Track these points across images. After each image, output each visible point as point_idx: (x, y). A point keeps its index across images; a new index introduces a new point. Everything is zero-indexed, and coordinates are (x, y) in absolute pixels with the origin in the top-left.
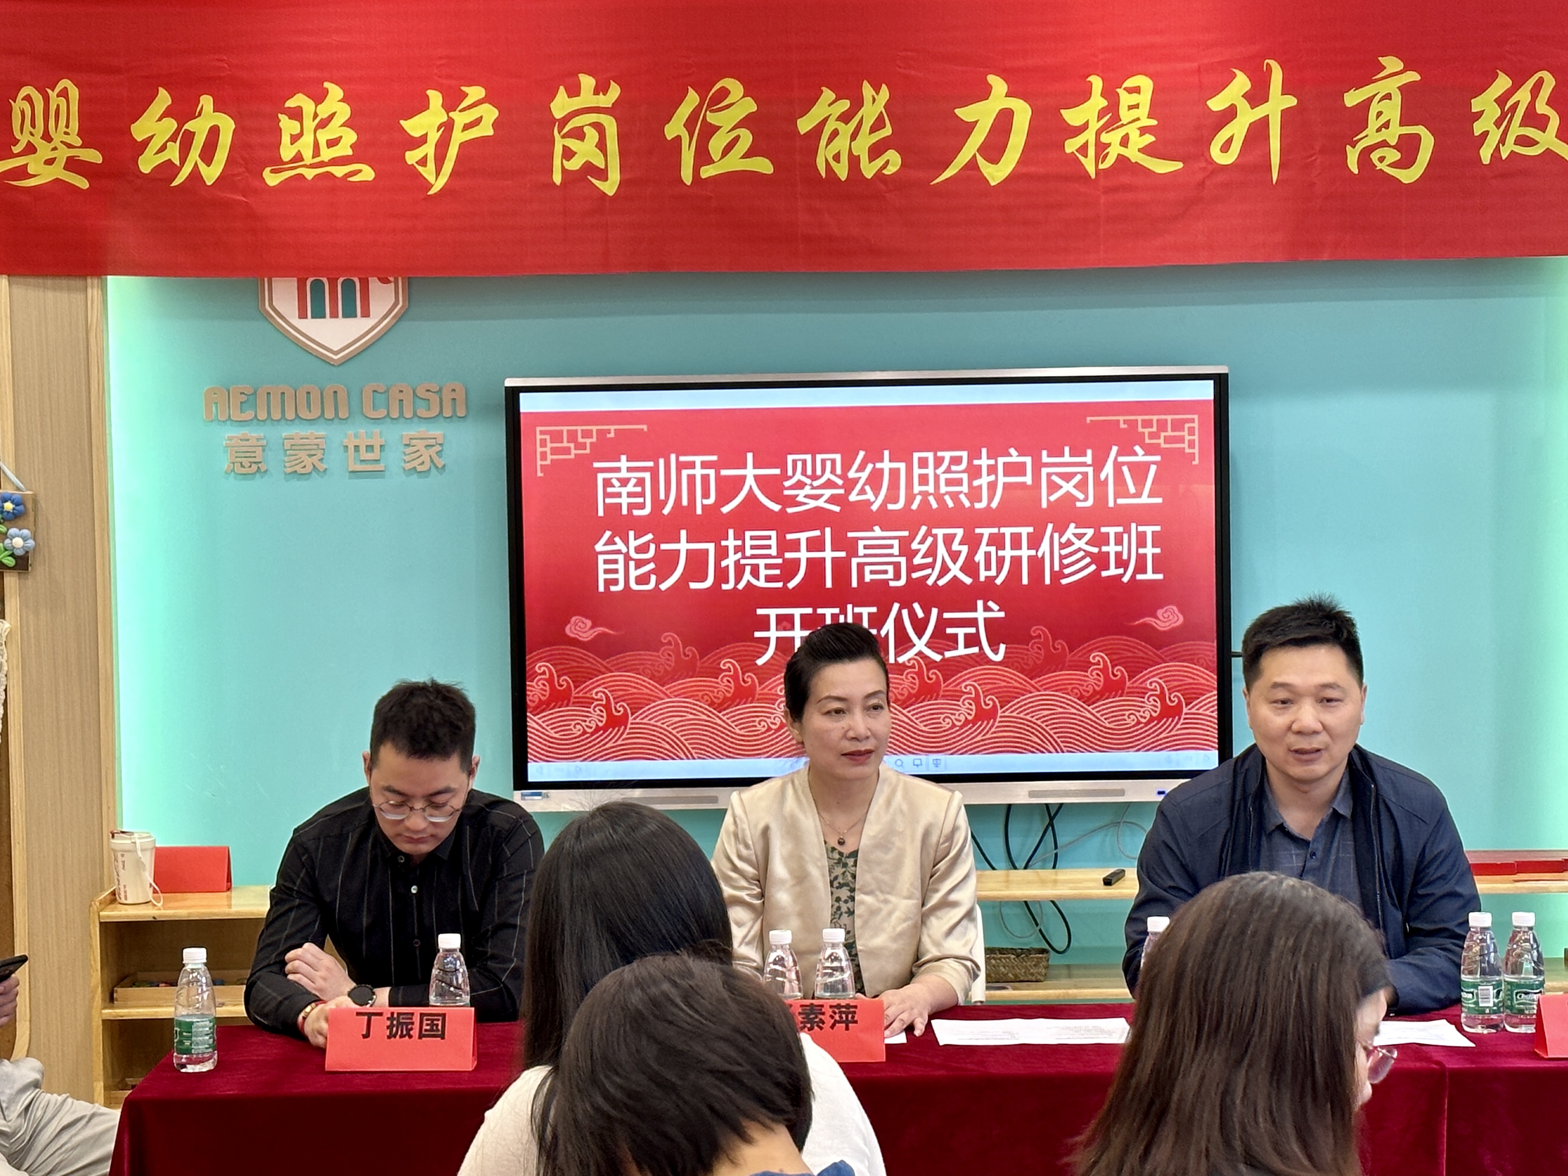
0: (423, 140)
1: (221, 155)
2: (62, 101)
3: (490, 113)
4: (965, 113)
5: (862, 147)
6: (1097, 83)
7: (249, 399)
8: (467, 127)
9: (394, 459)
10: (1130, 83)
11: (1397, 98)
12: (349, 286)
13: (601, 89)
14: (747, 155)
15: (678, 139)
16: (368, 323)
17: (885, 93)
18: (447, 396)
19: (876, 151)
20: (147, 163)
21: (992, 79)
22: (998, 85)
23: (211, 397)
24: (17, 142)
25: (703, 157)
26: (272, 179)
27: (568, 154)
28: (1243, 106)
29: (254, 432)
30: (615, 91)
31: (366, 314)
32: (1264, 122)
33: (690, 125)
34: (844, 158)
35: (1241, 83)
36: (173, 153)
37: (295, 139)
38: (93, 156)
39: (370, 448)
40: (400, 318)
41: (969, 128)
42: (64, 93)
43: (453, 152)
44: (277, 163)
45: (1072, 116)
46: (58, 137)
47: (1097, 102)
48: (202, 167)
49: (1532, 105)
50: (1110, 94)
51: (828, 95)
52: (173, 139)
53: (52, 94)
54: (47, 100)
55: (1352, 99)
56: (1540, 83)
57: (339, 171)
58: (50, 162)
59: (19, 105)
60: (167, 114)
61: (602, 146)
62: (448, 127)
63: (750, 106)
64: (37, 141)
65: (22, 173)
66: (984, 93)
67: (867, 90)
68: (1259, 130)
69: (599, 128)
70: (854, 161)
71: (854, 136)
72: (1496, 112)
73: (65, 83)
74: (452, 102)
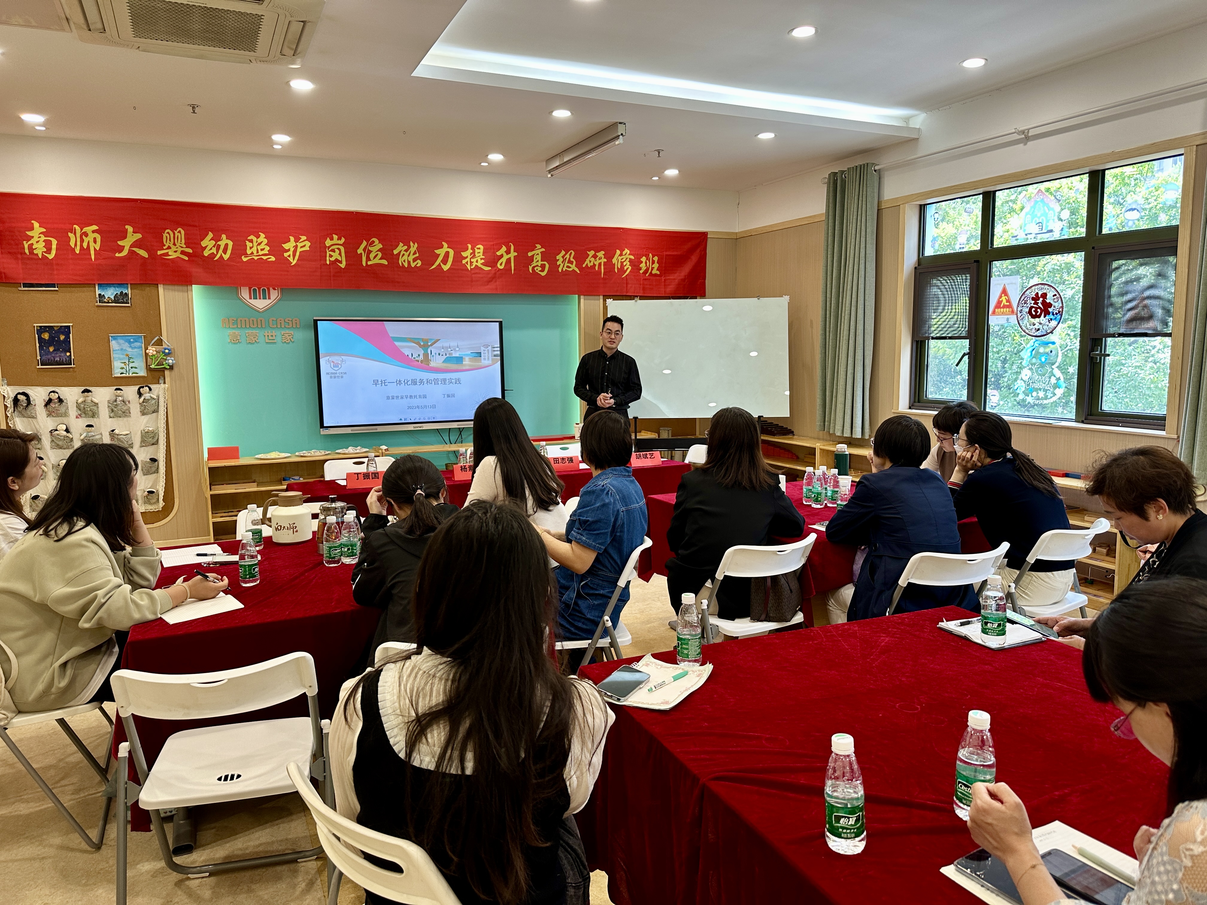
0: (289, 250)
1: (229, 252)
2: (179, 234)
3: (308, 244)
4: (437, 251)
5: (411, 258)
6: (470, 246)
7: (235, 322)
8: (301, 247)
9: (279, 339)
10: (478, 246)
11: (540, 255)
12: (264, 290)
13: (339, 239)
14: (381, 259)
15: (361, 254)
16: (270, 301)
17: (416, 245)
18: (294, 322)
19: (414, 260)
20: (206, 253)
21: (443, 243)
22: (445, 245)
23: (223, 321)
24: (165, 245)
25: (368, 259)
26: (245, 259)
27: (331, 256)
28: (505, 254)
29: (237, 332)
30: (343, 240)
31: (269, 298)
32: (510, 259)
33: (364, 250)
34: (406, 261)
35: (504, 249)
36: (214, 250)
37: (251, 248)
38: (190, 250)
39: (272, 336)
40: (279, 300)
41: (439, 255)
42: (179, 232)
43: (298, 254)
44: (246, 255)
45: (464, 254)
46: (178, 245)
47: (470, 251)
48: (223, 255)
49: (569, 258)
50: (473, 249)
51: (401, 244)
52: (214, 246)
53: (176, 232)
54: (174, 234)
55: (530, 254)
56: (571, 253)
57: (265, 258)
58: (175, 252)
59: (165, 235)
60: (212, 239)
61: (340, 254)
62: (296, 247)
63: (381, 246)
64: (171, 245)
65: (167, 254)
66: (442, 247)
67: (412, 244)
68: (509, 260)
69: (338, 249)
70: (409, 262)
71: (409, 256)
72: (561, 260)
73: (179, 229)
74: (297, 240)
